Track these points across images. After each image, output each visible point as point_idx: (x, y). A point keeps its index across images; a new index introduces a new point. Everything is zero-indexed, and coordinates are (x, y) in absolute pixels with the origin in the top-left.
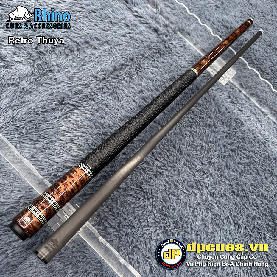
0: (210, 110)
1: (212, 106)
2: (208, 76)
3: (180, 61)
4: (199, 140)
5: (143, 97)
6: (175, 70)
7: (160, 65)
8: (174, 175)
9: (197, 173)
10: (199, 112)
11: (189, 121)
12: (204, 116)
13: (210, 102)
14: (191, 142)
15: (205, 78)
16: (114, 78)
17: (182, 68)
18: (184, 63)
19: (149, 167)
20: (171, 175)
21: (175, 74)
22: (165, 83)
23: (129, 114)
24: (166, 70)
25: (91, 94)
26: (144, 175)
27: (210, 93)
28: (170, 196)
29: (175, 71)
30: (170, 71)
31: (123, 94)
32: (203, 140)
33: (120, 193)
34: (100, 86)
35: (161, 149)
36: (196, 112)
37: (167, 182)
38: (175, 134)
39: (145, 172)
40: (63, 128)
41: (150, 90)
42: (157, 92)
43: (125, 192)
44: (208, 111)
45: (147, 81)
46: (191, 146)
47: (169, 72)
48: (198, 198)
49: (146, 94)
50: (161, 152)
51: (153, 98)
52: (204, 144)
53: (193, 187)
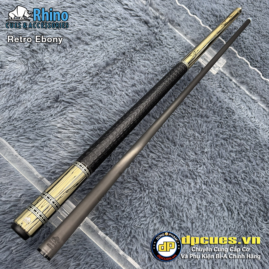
0: (201, 101)
1: (203, 96)
2: (199, 66)
3: (171, 53)
4: (192, 131)
5: (136, 91)
6: (166, 61)
7: (151, 58)
8: (168, 166)
9: (190, 163)
10: (191, 102)
11: (182, 112)
12: (196, 107)
13: (202, 92)
14: (184, 133)
15: (196, 68)
16: (107, 73)
17: (173, 59)
18: (175, 55)
19: (144, 159)
20: (166, 166)
21: (167, 66)
22: (157, 75)
23: (123, 109)
24: (158, 63)
25: (85, 90)
26: (140, 168)
27: (201, 83)
28: (165, 187)
29: (167, 63)
30: (161, 63)
31: (116, 88)
32: (195, 130)
33: (118, 186)
34: (93, 82)
35: (155, 142)
36: (189, 103)
37: (162, 173)
38: (168, 126)
39: (140, 165)
40: (59, 125)
41: (143, 83)
42: (149, 85)
43: (121, 185)
44: (200, 102)
45: (140, 75)
46: (184, 137)
47: (161, 65)
48: (193, 188)
49: (139, 87)
50: (155, 144)
51: (146, 91)
52: (197, 134)
53: (187, 176)
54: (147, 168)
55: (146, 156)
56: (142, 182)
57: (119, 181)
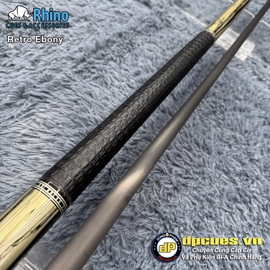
54: (171, 191)
55: (167, 172)
56: (165, 215)
57: (126, 215)
